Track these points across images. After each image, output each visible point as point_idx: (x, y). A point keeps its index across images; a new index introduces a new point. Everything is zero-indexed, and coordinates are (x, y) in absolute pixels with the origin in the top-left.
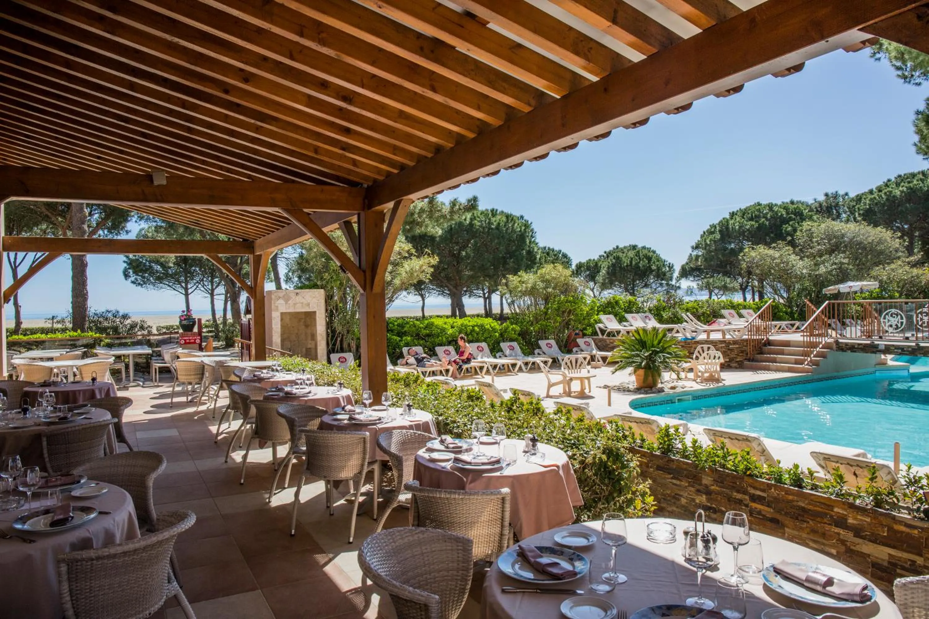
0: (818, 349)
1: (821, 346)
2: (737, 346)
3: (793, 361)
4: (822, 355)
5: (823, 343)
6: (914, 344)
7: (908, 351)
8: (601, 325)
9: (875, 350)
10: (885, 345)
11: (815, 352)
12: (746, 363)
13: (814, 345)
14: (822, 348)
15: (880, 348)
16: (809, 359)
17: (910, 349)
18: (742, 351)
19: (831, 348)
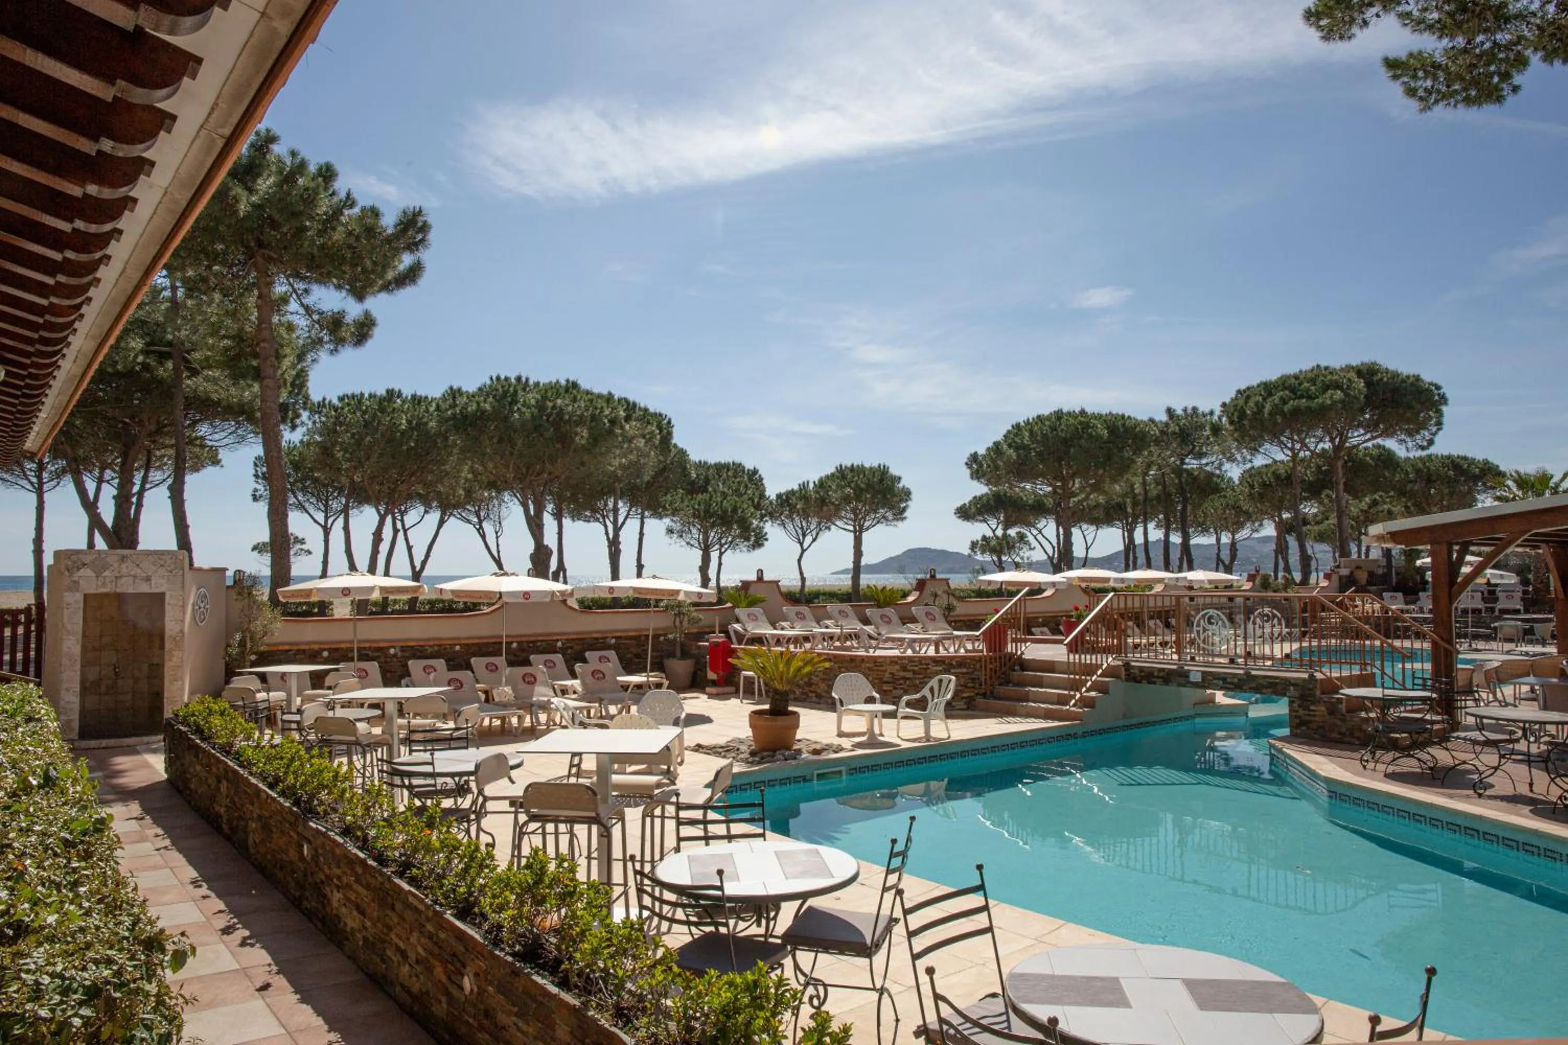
0: (1094, 678)
1: (1099, 672)
2: (964, 670)
3: (1055, 700)
4: (1101, 688)
5: (1105, 666)
6: (1241, 672)
7: (1231, 683)
8: (737, 626)
9: (1182, 680)
10: (1203, 673)
11: (1089, 684)
12: (980, 700)
13: (1090, 670)
14: (1101, 676)
15: (1192, 679)
16: (1078, 695)
17: (1236, 680)
18: (973, 680)
19: (1117, 676)
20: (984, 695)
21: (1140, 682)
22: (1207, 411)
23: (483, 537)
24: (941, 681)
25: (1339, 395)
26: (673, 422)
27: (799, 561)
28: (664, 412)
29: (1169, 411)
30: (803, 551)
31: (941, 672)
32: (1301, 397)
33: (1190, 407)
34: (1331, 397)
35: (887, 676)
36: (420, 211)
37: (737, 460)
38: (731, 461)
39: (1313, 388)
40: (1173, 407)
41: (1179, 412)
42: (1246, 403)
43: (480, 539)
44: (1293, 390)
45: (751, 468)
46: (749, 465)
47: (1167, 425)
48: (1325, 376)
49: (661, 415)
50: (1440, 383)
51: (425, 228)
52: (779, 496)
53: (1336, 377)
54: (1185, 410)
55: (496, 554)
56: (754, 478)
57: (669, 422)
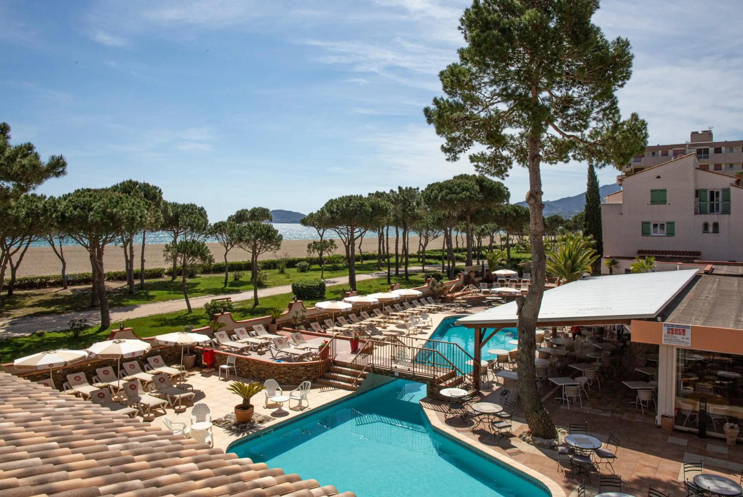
2: (312, 368)
3: (347, 380)
4: (364, 376)
5: (365, 368)
6: (412, 374)
7: (408, 378)
9: (392, 375)
10: (399, 373)
11: (359, 375)
12: (318, 379)
13: (360, 368)
14: (364, 371)
15: (395, 375)
16: (355, 380)
17: (410, 377)
18: (316, 372)
19: (369, 371)
20: (320, 378)
21: (377, 374)
22: (416, 188)
23: (53, 245)
24: (305, 384)
25: (468, 194)
26: (162, 191)
27: (225, 255)
28: (157, 186)
29: (400, 188)
30: (227, 251)
31: (306, 380)
32: (453, 193)
33: (408, 187)
34: (465, 195)
35: (282, 372)
36: (61, 157)
37: (193, 203)
38: (189, 203)
39: (458, 189)
40: (401, 186)
41: (404, 188)
42: (431, 193)
43: (51, 247)
44: (450, 190)
45: (200, 206)
46: (199, 205)
47: (398, 196)
48: (463, 184)
49: (155, 187)
50: (508, 187)
51: (64, 164)
52: (216, 224)
53: (467, 185)
54: (406, 188)
55: (60, 254)
56: (202, 213)
57: (160, 191)
